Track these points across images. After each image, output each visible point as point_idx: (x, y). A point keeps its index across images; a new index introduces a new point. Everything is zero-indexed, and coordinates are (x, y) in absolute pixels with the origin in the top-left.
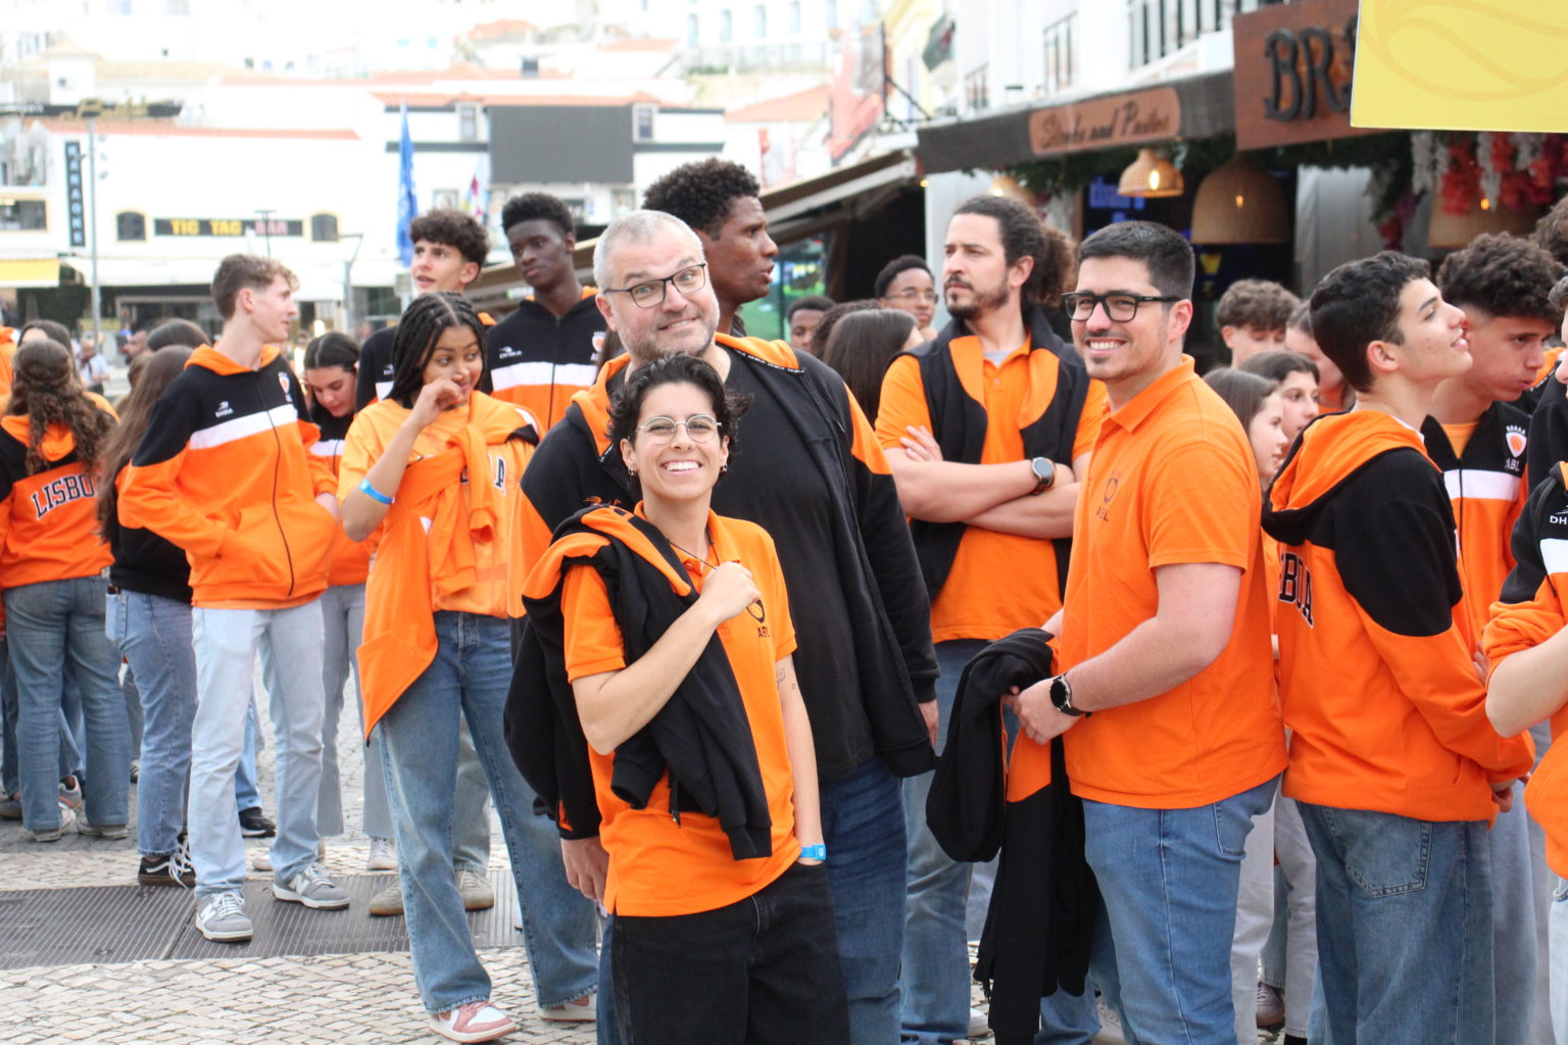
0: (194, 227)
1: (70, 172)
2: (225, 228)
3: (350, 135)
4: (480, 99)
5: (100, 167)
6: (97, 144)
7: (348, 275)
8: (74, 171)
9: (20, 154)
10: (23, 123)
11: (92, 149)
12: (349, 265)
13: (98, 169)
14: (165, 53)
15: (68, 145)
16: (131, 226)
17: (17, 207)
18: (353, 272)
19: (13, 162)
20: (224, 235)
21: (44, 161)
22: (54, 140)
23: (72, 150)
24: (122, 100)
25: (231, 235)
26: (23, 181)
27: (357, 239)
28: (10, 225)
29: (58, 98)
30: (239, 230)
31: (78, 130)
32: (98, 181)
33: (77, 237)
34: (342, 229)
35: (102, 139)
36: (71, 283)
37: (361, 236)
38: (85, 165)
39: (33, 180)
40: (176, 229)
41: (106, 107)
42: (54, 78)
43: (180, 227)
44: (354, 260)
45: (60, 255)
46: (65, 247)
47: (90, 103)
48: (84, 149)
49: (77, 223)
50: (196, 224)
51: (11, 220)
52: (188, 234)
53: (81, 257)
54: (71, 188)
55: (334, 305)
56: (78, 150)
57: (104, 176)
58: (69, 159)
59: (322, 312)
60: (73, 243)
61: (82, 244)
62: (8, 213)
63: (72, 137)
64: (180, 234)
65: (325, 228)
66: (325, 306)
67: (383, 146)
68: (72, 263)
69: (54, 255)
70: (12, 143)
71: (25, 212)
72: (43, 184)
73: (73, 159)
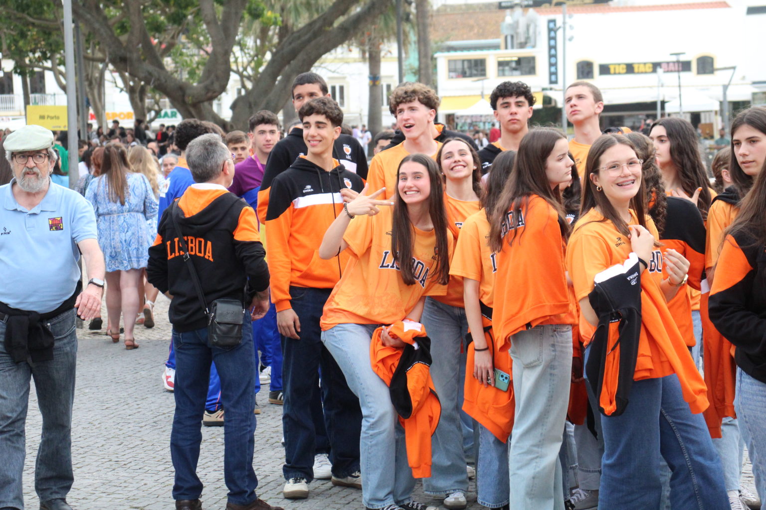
0: (622, 69)
1: (550, 38)
2: (642, 68)
5: (569, 33)
6: (567, 20)
7: (725, 94)
9: (522, 29)
10: (524, 11)
11: (564, 23)
12: (725, 87)
13: (568, 35)
15: (550, 21)
16: (585, 69)
17: (519, 62)
18: (728, 92)
19: (517, 34)
20: (642, 73)
21: (535, 33)
22: (542, 19)
23: (552, 25)
25: (646, 73)
26: (522, 45)
27: (731, 71)
28: (515, 73)
30: (651, 70)
31: (555, 12)
32: (567, 42)
33: (553, 78)
34: (717, 65)
35: (570, 17)
36: (549, 106)
37: (734, 68)
38: (560, 34)
39: (528, 45)
40: (612, 71)
43: (615, 69)
44: (729, 84)
45: (544, 89)
46: (546, 84)
48: (559, 23)
49: (553, 69)
50: (625, 67)
51: (515, 69)
52: (619, 73)
53: (556, 90)
54: (550, 47)
55: (713, 114)
56: (555, 25)
57: (570, 40)
58: (550, 30)
59: (705, 119)
60: (551, 82)
61: (556, 82)
62: (514, 65)
63: (552, 17)
64: (615, 73)
65: (706, 65)
66: (707, 114)
67: (745, 10)
68: (550, 94)
69: (540, 89)
70: (517, 23)
71: (523, 64)
72: (534, 46)
73: (552, 30)
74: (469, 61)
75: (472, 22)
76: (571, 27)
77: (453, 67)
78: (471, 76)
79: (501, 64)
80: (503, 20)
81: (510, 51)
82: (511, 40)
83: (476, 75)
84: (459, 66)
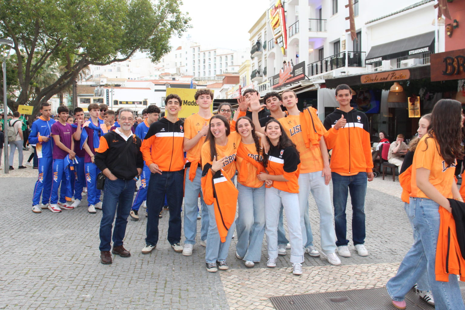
0: (132, 103)
2: (130, 103)
3: (149, 89)
4: (169, 83)
5: (113, 93)
8: (108, 94)
9: (99, 92)
11: (112, 90)
14: (117, 77)
15: (107, 90)
16: (116, 103)
21: (103, 93)
22: (105, 90)
24: (111, 84)
26: (100, 96)
29: (101, 84)
32: (112, 95)
38: (110, 93)
41: (109, 85)
42: (101, 81)
43: (123, 103)
47: (106, 84)
48: (110, 91)
49: (108, 102)
50: (126, 102)
54: (107, 97)
57: (114, 95)
62: (97, 100)
63: (108, 89)
65: (145, 103)
70: (98, 90)
71: (100, 100)
72: (103, 96)
73: (108, 92)
74: (86, 99)
75: (84, 89)
76: (114, 91)
77: (81, 100)
78: (86, 103)
79: (94, 100)
80: (95, 89)
81: (96, 97)
82: (96, 94)
83: (88, 103)
84: (83, 100)
